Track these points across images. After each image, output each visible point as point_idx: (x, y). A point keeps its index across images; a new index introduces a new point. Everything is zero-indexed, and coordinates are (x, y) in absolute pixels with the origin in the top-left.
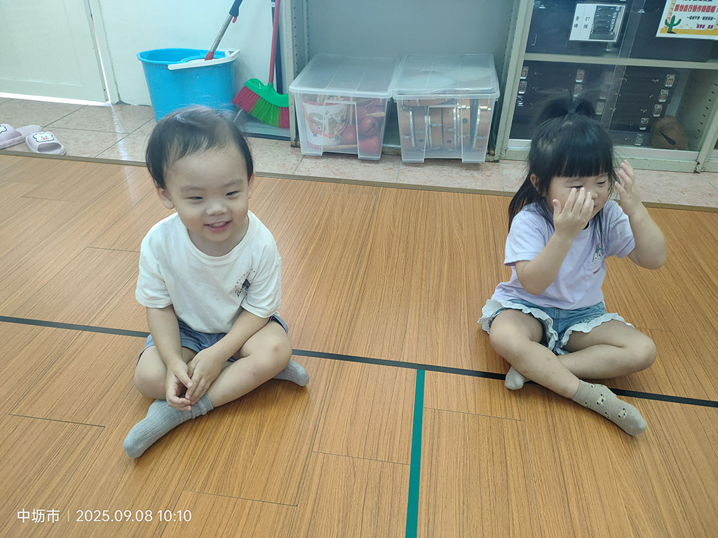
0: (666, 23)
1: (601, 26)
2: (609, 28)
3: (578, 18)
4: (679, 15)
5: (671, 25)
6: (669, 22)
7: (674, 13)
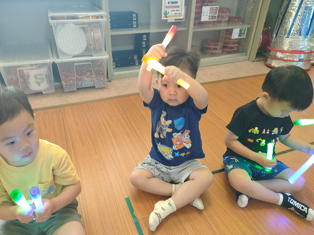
0: (164, 14)
4: (168, 10)
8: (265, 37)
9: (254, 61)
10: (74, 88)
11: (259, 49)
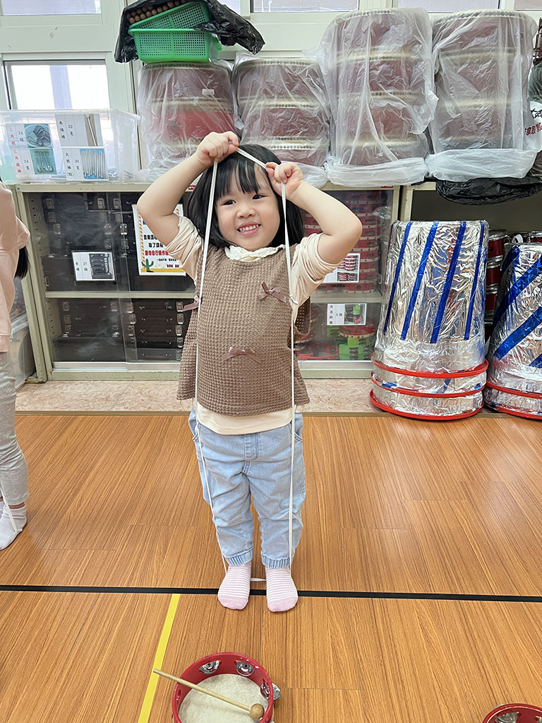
0: (143, 265)
1: (98, 269)
2: (105, 270)
3: (77, 264)
4: (150, 258)
5: (147, 266)
6: (145, 263)
7: (146, 257)
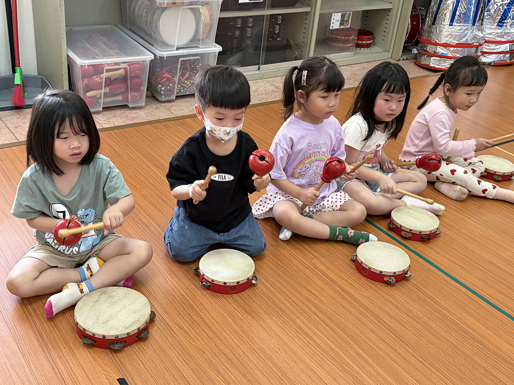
8: (415, 23)
9: (399, 60)
10: (172, 96)
11: (406, 42)
